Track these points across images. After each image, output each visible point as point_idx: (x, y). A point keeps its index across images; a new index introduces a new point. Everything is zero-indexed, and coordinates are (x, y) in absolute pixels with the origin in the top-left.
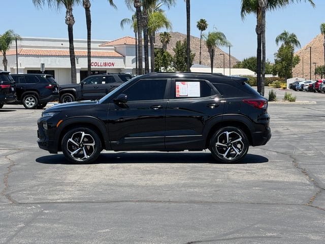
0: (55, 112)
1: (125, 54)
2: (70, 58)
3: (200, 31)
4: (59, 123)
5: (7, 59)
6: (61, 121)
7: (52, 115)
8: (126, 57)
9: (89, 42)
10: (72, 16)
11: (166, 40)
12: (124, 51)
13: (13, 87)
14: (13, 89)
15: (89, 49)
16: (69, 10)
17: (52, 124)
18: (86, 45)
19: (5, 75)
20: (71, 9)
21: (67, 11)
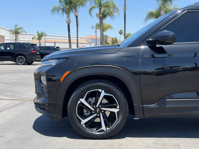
0: (58, 59)
1: (91, 42)
2: (69, 44)
3: (120, 35)
4: (65, 75)
5: (41, 43)
6: (68, 72)
7: (54, 64)
8: (91, 44)
9: (77, 38)
10: (70, 19)
11: (106, 38)
12: (90, 41)
13: (38, 52)
14: (38, 53)
15: (77, 40)
16: (68, 17)
17: (54, 76)
18: (76, 39)
19: (34, 46)
20: (69, 16)
21: (67, 17)
